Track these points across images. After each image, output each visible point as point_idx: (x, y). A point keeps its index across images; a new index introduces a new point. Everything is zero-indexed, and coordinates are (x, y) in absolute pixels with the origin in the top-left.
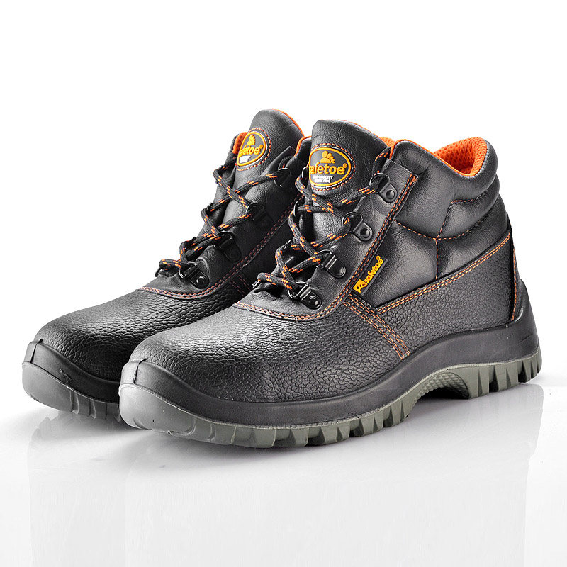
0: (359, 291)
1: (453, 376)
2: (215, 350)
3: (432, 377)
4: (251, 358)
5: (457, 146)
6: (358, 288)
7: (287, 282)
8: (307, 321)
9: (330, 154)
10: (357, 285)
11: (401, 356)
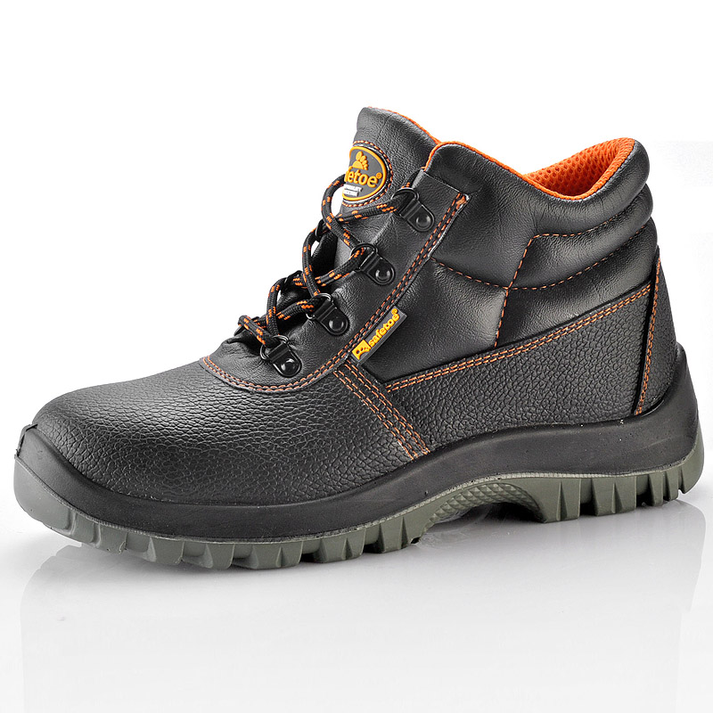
0: (357, 356)
1: (513, 489)
2: (117, 423)
3: (469, 489)
4: (164, 440)
5: (596, 150)
6: (358, 352)
7: (261, 334)
8: (270, 394)
9: (364, 157)
10: (358, 348)
11: (412, 455)
